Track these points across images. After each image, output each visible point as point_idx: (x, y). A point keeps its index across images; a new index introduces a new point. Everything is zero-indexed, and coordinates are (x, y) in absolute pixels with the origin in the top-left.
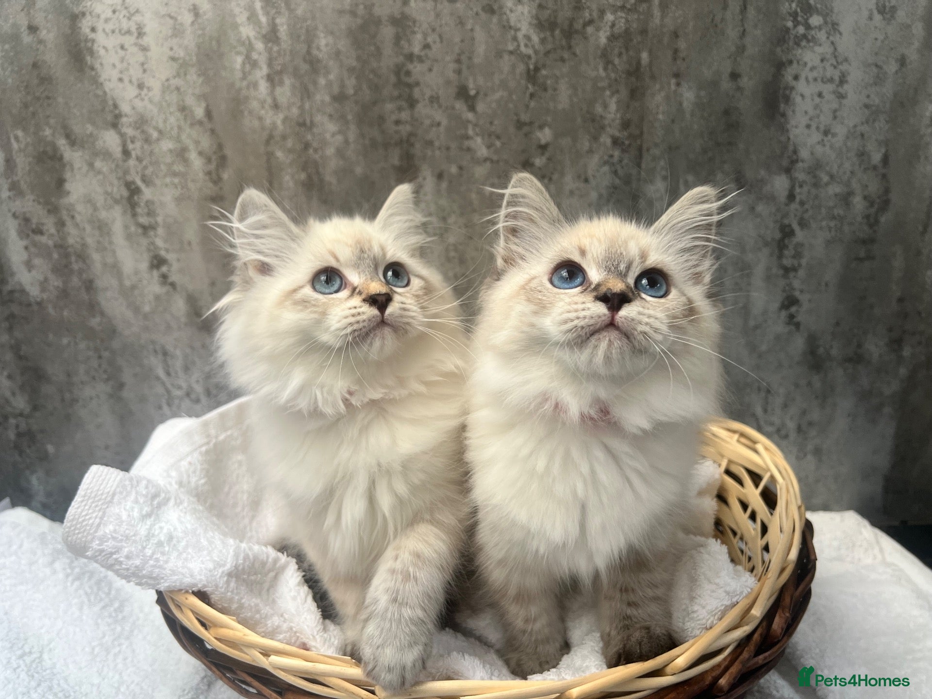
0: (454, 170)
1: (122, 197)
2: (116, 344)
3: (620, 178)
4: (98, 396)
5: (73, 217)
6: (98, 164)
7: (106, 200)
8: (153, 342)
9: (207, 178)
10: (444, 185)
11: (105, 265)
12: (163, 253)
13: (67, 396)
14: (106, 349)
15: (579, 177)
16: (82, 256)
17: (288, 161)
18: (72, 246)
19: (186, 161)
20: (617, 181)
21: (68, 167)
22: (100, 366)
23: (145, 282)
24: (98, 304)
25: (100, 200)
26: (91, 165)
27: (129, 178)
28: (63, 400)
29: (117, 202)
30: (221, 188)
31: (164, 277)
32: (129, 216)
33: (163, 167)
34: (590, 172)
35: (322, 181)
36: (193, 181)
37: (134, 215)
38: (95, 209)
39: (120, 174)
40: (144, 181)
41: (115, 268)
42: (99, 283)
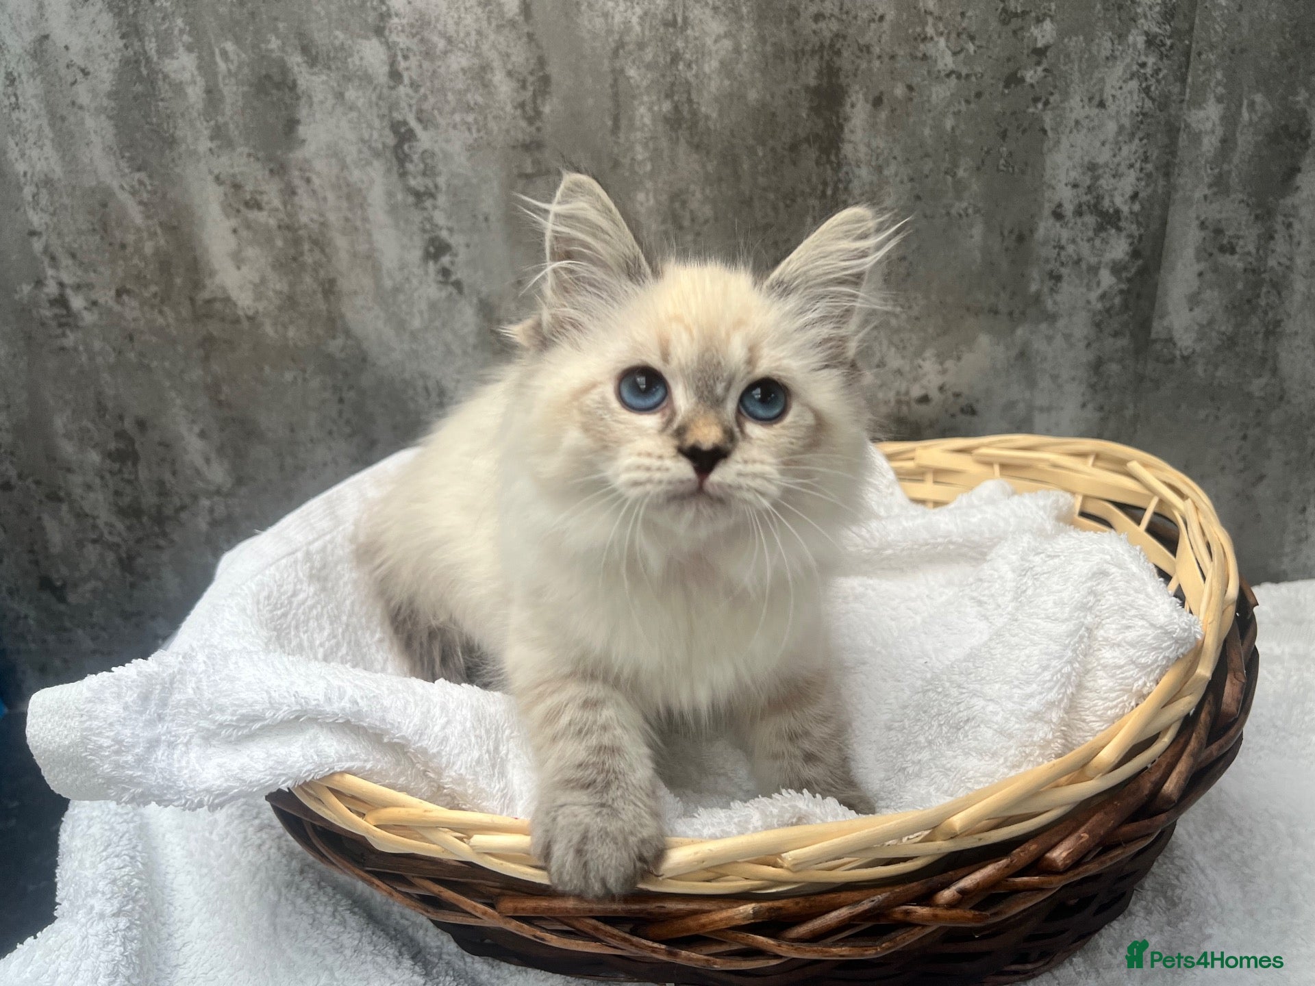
0: (900, 91)
1: (384, 144)
2: (366, 380)
3: (1153, 100)
4: (335, 462)
5: (308, 181)
6: (351, 94)
7: (360, 152)
8: (423, 376)
9: (519, 112)
10: (883, 115)
11: (355, 255)
12: (444, 234)
13: (289, 461)
14: (351, 388)
15: (1091, 99)
16: (320, 243)
17: (645, 83)
18: (306, 226)
19: (486, 85)
20: (1148, 104)
21: (304, 100)
22: (340, 413)
23: (415, 282)
24: (342, 316)
25: (352, 152)
26: (340, 96)
27: (397, 116)
28: (282, 468)
29: (377, 154)
30: (538, 129)
31: (445, 272)
32: (395, 177)
33: (450, 97)
34: (1108, 92)
35: (694, 113)
36: (495, 118)
37: (403, 174)
38: (344, 166)
39: (385, 111)
40: (420, 120)
41: (370, 261)
42: (344, 284)
